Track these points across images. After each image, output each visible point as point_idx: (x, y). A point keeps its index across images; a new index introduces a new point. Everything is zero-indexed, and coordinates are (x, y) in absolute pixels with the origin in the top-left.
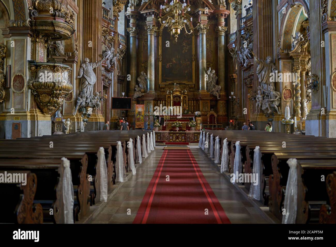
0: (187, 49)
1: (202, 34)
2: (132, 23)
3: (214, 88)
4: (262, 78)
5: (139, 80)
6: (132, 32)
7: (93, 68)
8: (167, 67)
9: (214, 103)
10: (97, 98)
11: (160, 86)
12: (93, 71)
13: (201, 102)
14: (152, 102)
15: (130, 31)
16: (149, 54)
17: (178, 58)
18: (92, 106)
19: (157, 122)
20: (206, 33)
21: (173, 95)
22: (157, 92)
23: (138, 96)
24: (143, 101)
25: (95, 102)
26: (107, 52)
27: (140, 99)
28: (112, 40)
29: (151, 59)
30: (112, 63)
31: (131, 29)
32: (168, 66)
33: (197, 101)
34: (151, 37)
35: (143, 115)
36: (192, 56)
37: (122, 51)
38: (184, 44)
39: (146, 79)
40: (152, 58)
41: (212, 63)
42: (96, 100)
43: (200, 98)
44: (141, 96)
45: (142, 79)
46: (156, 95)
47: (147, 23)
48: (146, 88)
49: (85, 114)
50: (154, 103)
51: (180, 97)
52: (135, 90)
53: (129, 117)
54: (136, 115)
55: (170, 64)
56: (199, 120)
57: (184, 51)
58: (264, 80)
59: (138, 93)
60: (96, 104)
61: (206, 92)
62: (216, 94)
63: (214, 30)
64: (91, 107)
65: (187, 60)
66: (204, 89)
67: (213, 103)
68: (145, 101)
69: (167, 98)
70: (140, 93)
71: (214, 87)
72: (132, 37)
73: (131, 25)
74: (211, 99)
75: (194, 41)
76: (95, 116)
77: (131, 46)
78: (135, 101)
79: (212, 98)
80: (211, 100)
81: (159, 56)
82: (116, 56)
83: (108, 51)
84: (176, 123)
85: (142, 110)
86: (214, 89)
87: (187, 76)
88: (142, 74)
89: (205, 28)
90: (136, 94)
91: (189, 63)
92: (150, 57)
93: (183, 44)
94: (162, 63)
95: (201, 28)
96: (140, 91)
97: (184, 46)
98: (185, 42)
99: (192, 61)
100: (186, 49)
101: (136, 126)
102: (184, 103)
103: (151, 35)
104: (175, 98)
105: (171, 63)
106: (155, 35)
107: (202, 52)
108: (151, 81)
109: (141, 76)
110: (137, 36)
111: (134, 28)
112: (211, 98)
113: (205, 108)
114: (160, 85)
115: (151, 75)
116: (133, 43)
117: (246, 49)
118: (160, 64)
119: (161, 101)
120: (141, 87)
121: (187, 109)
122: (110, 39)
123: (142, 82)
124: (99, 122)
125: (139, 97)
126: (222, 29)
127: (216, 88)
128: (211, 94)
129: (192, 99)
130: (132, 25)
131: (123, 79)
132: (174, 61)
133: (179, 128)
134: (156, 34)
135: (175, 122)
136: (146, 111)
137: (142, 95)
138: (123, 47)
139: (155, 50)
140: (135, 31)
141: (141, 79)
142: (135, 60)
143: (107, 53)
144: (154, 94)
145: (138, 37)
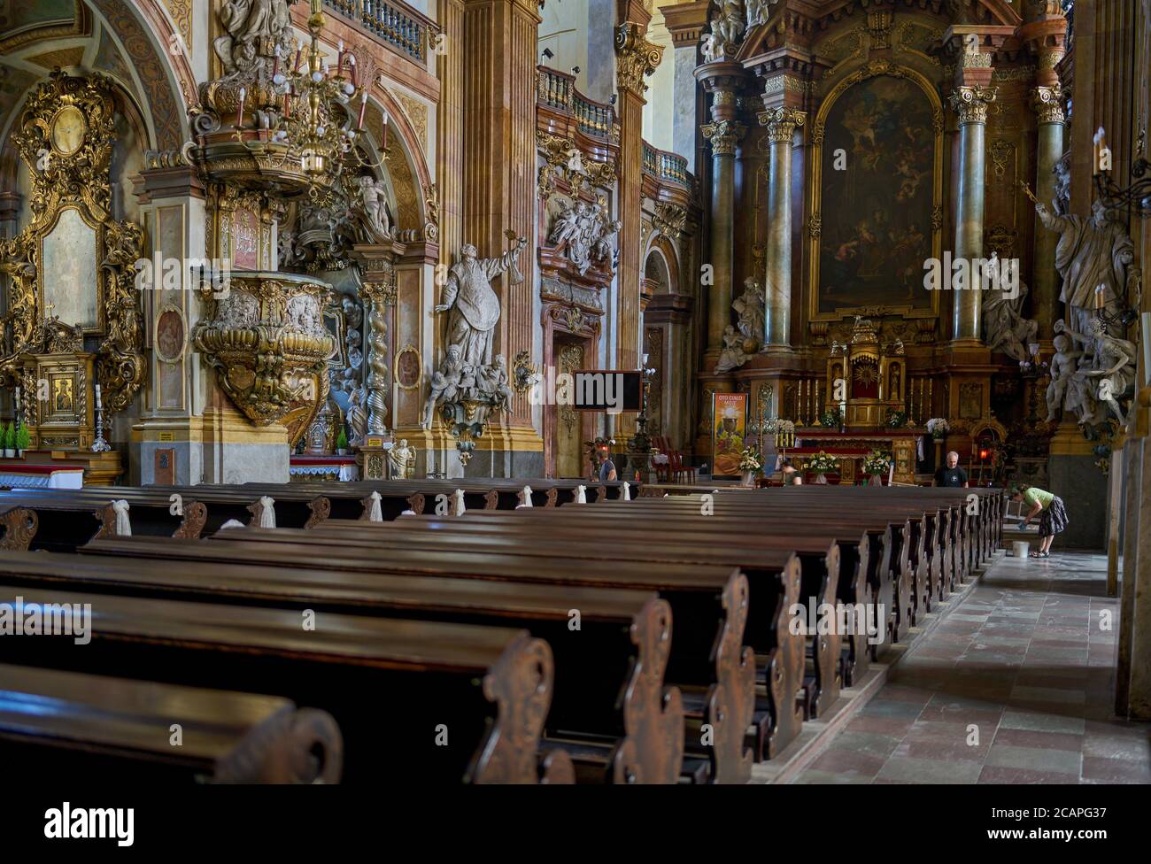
0: (914, 184)
1: (970, 124)
2: (717, 108)
3: (1009, 331)
4: (1072, 286)
5: (738, 307)
6: (717, 140)
7: (490, 278)
8: (837, 258)
9: (1009, 386)
10: (502, 374)
11: (810, 327)
12: (488, 287)
13: (953, 385)
14: (777, 384)
15: (713, 135)
16: (771, 213)
17: (878, 220)
18: (482, 399)
19: (751, 455)
20: (983, 118)
21: (849, 361)
22: (802, 350)
23: (732, 365)
24: (748, 381)
25: (492, 387)
26: (565, 219)
27: (740, 375)
28: (600, 175)
29: (776, 232)
30: (601, 255)
31: (714, 129)
32: (844, 254)
33: (940, 378)
34: (779, 152)
35: (740, 432)
36: (932, 211)
37: (670, 209)
38: (905, 169)
39: (763, 306)
40: (781, 227)
41: (1014, 234)
42: (495, 383)
43: (949, 367)
44: (742, 363)
45: (750, 305)
46: (792, 360)
47: (766, 102)
48: (760, 336)
49: (463, 427)
50: (785, 389)
51: (876, 368)
52: (724, 345)
53: (704, 436)
54: (716, 431)
55: (849, 245)
56: (903, 451)
57: (901, 193)
58: (1075, 294)
59: (732, 354)
60: (497, 393)
61: (976, 345)
62: (1018, 353)
63: (1026, 104)
64: (479, 404)
65: (912, 228)
66: (970, 334)
67: (1006, 387)
68: (752, 383)
69: (829, 369)
70: (740, 352)
71: (1013, 324)
72: (718, 155)
73: (715, 113)
74: (995, 373)
75: (939, 153)
76: (498, 431)
77: (716, 189)
78: (725, 380)
79: (1000, 369)
80: (994, 377)
81: (811, 218)
82: (613, 231)
83: (566, 217)
84: (817, 459)
85: (738, 412)
86: (1008, 334)
87: (911, 289)
88: (750, 286)
89: (982, 100)
90: (724, 356)
91: (920, 237)
92: (773, 223)
93: (901, 166)
94: (822, 245)
95: (963, 102)
96: (739, 345)
97: (902, 173)
98: (907, 161)
99: (932, 229)
100: (909, 186)
101: (715, 467)
102: (890, 386)
103: (779, 143)
104: (861, 371)
105: (855, 243)
106: (797, 144)
107: (968, 193)
108: (775, 310)
109: (745, 295)
110: (738, 152)
111: (724, 124)
112: (994, 368)
113: (970, 406)
114: (810, 323)
115: (776, 288)
116: (722, 177)
117: (1065, 174)
118: (814, 246)
119: (809, 382)
120: (744, 332)
121: (902, 409)
122: (593, 172)
123: (748, 315)
124: (512, 453)
125: (736, 369)
126: (1053, 97)
127: (1018, 330)
128: (999, 351)
129: (926, 371)
130: (720, 111)
131: (683, 306)
132: (866, 235)
133: (825, 475)
134: (802, 140)
135: (813, 456)
136: (748, 418)
137: (747, 362)
138: (675, 195)
139: (793, 197)
140: (726, 134)
141: (746, 306)
142: (729, 236)
143: (564, 221)
144: (785, 355)
145: (742, 154)
